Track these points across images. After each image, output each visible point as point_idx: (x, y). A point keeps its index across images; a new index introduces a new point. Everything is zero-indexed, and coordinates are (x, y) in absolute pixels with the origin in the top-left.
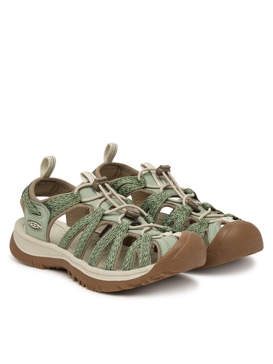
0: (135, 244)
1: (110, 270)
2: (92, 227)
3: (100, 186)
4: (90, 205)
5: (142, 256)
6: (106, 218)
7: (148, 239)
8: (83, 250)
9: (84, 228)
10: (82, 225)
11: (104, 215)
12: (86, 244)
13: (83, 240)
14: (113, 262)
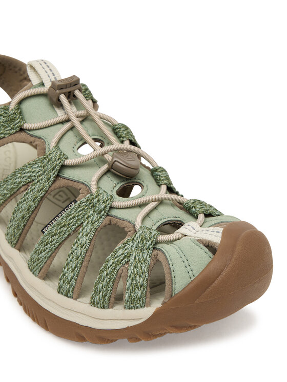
0: (120, 252)
1: (66, 295)
2: (38, 191)
3: (63, 98)
4: (39, 138)
5: (131, 284)
6: (68, 173)
7: (149, 243)
8: (20, 235)
9: (22, 189)
10: (20, 182)
11: (63, 167)
12: (24, 226)
13: (20, 215)
14: (73, 282)
